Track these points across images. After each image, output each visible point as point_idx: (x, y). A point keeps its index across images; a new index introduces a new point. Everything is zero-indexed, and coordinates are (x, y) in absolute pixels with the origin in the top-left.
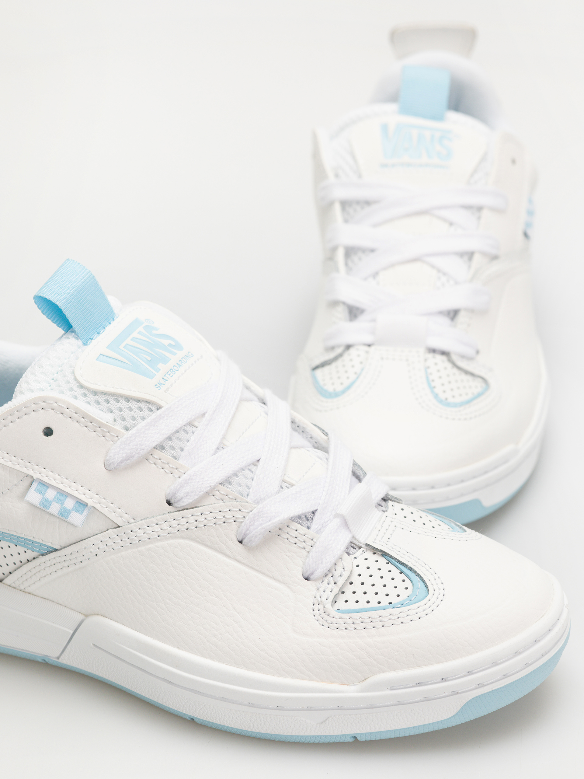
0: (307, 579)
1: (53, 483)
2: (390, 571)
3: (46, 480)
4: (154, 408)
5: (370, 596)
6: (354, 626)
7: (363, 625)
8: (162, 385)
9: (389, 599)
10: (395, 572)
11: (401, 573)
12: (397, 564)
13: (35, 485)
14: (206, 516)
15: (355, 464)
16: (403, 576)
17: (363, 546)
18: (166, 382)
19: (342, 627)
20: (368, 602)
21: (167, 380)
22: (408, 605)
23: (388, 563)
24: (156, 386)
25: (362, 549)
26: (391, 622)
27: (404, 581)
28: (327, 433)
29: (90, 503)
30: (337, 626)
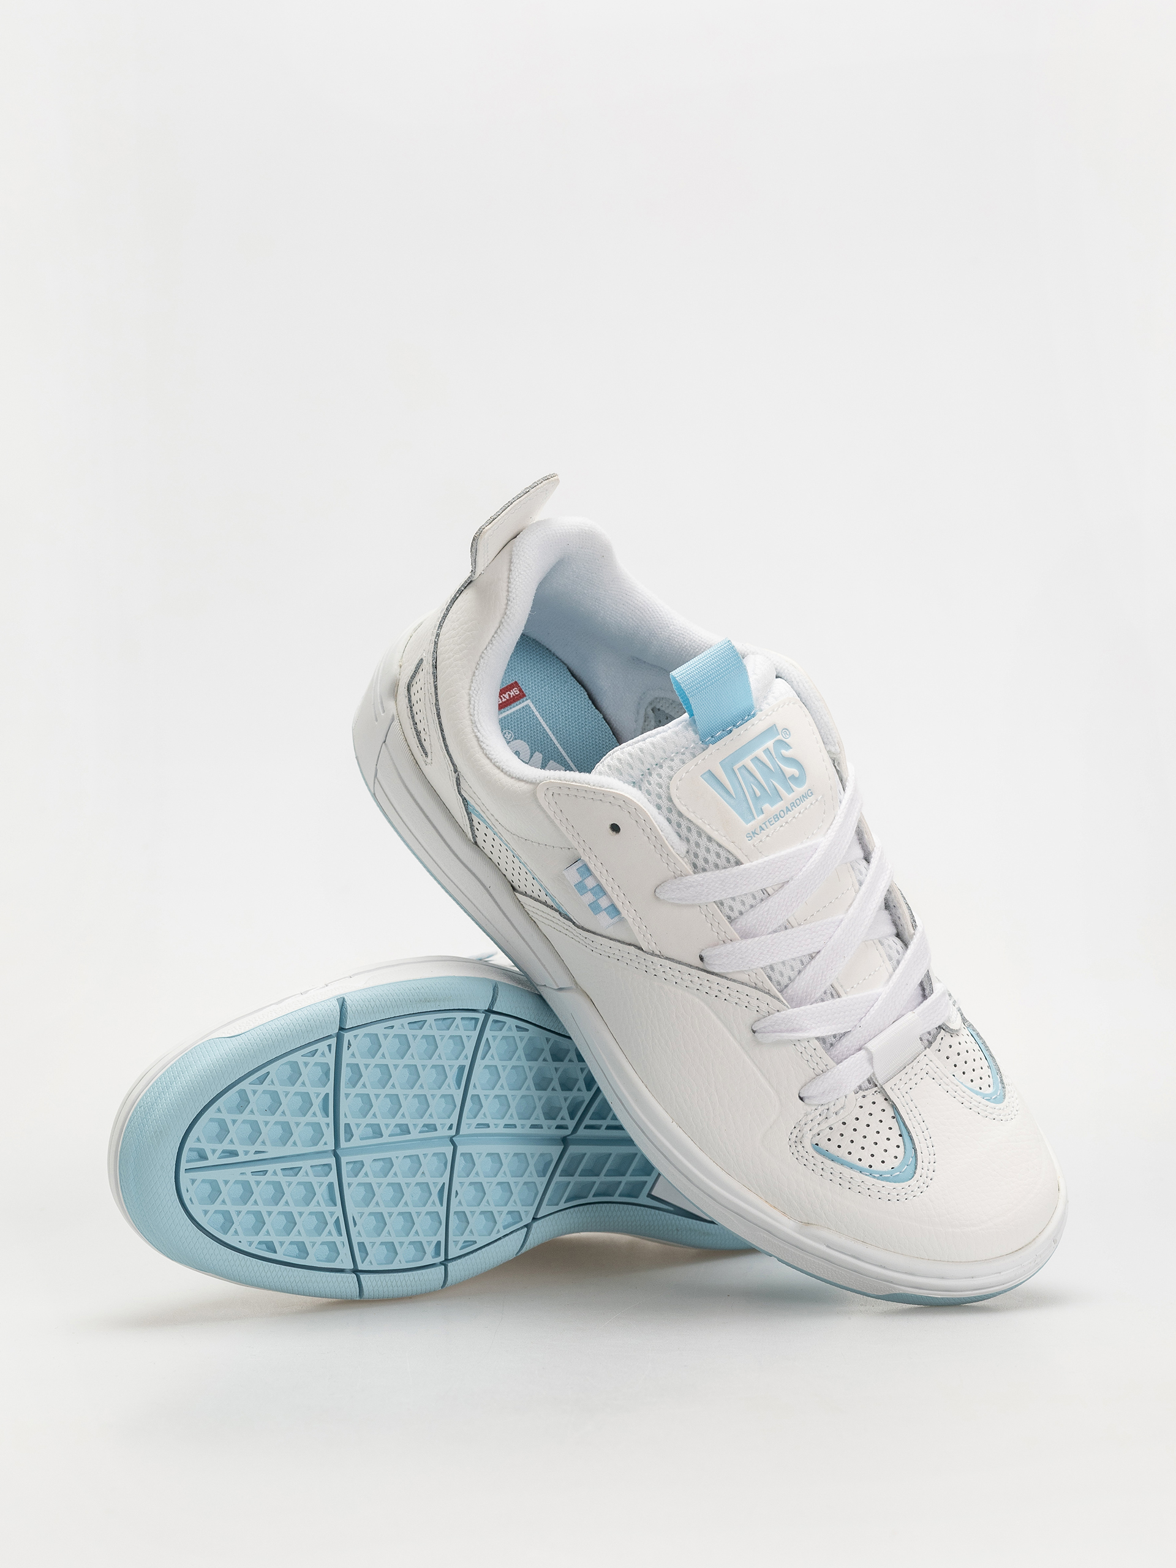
0: (801, 1099)
1: (597, 874)
2: (890, 1128)
3: (591, 867)
4: (732, 860)
5: (855, 1148)
6: (821, 1172)
7: (831, 1177)
8: (756, 835)
9: (871, 1161)
10: (896, 1131)
11: (900, 1135)
12: (902, 1124)
13: (579, 864)
14: (731, 993)
15: (928, 975)
16: (900, 1142)
17: (879, 1086)
18: (762, 831)
19: (812, 1167)
20: (850, 1153)
21: (763, 830)
22: (887, 1180)
23: (894, 1117)
24: (748, 835)
25: (876, 1089)
26: (859, 1189)
27: (898, 1147)
28: (916, 926)
29: (624, 913)
30: (806, 1163)
